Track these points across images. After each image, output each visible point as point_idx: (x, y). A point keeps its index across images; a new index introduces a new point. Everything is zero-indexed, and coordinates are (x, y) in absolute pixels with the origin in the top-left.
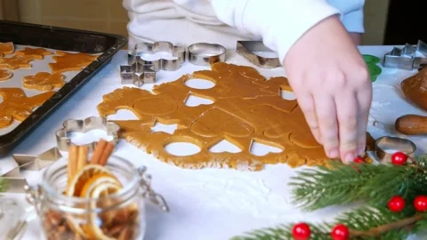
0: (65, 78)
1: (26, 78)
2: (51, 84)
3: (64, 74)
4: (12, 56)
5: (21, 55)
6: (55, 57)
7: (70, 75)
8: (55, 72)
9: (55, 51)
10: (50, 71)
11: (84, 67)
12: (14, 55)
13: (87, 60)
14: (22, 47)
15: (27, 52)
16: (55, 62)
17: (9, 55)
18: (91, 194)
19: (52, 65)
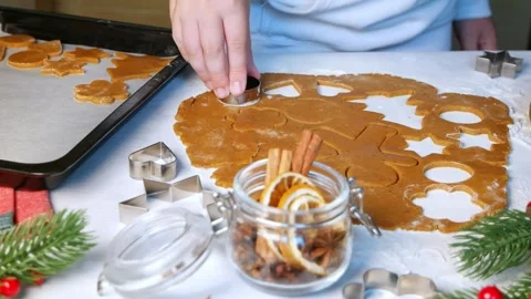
0: (128, 87)
1: (79, 87)
2: (111, 95)
3: (128, 82)
4: (59, 58)
5: (71, 58)
6: (114, 61)
7: (135, 84)
8: (116, 80)
9: (114, 53)
10: (109, 78)
11: (153, 74)
12: (62, 56)
13: (156, 65)
14: (71, 48)
15: (79, 54)
16: (115, 67)
17: (56, 58)
18: (289, 206)
19: (111, 71)
